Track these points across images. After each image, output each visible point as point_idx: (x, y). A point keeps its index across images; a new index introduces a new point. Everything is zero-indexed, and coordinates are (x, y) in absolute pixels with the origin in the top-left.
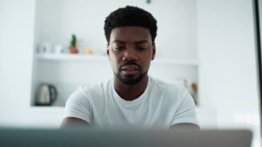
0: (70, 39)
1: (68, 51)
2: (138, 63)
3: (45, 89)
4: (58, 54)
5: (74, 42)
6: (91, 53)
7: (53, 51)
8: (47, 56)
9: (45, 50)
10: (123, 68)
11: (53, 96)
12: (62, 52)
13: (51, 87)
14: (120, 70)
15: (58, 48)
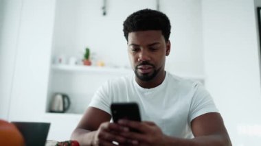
0: (84, 52)
1: (82, 63)
2: (152, 62)
3: (59, 98)
4: (72, 65)
5: (87, 55)
6: (103, 65)
7: (67, 63)
8: (62, 67)
9: (60, 61)
10: (139, 67)
11: (66, 105)
12: (76, 63)
13: (64, 96)
14: (136, 68)
15: (73, 60)
